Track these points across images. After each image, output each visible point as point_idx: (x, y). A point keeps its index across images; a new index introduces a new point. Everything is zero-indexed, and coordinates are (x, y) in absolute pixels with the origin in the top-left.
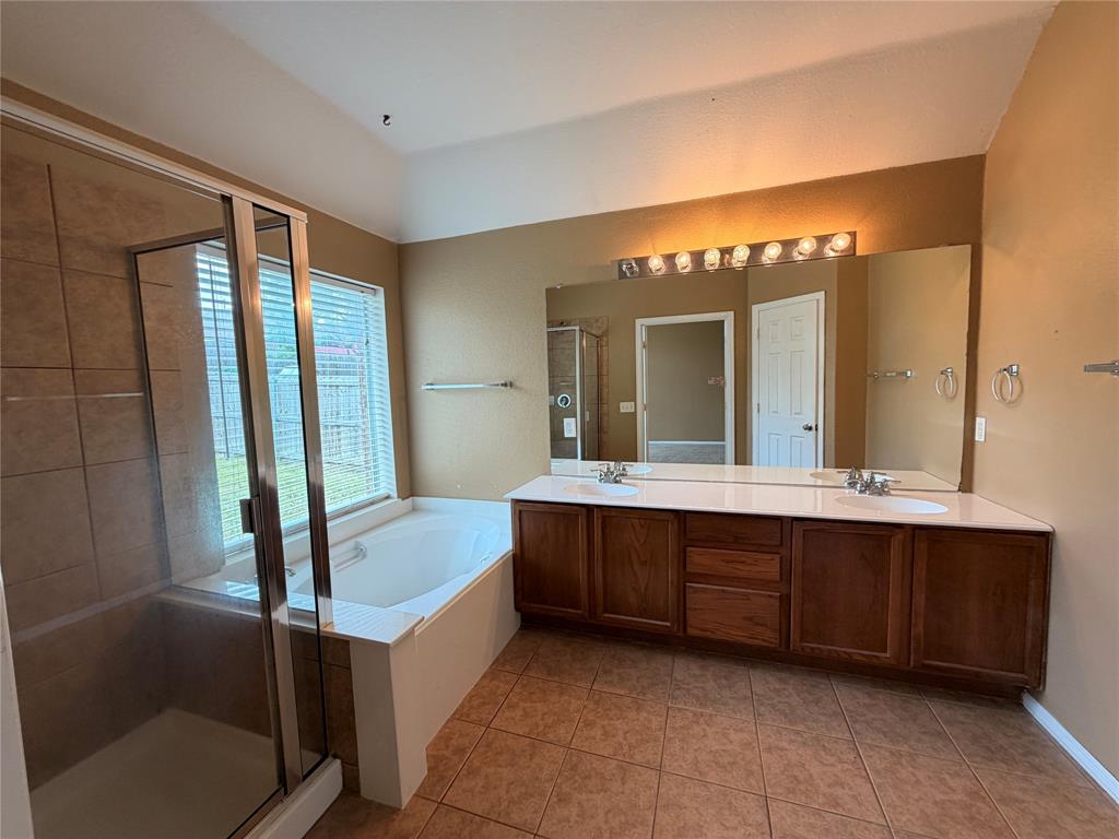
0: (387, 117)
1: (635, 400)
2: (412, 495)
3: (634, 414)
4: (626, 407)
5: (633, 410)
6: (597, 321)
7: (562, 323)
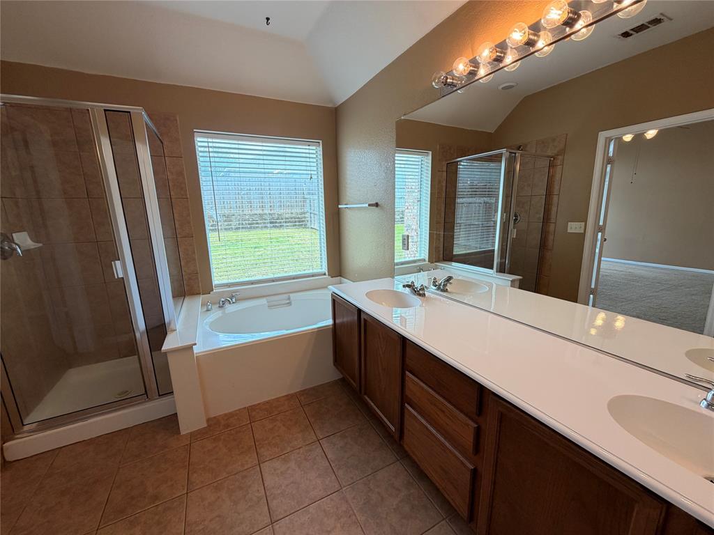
0: (268, 19)
1: (586, 221)
2: (340, 276)
3: (583, 235)
4: (574, 227)
5: (583, 232)
6: (554, 140)
7: (520, 147)
